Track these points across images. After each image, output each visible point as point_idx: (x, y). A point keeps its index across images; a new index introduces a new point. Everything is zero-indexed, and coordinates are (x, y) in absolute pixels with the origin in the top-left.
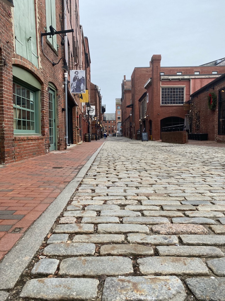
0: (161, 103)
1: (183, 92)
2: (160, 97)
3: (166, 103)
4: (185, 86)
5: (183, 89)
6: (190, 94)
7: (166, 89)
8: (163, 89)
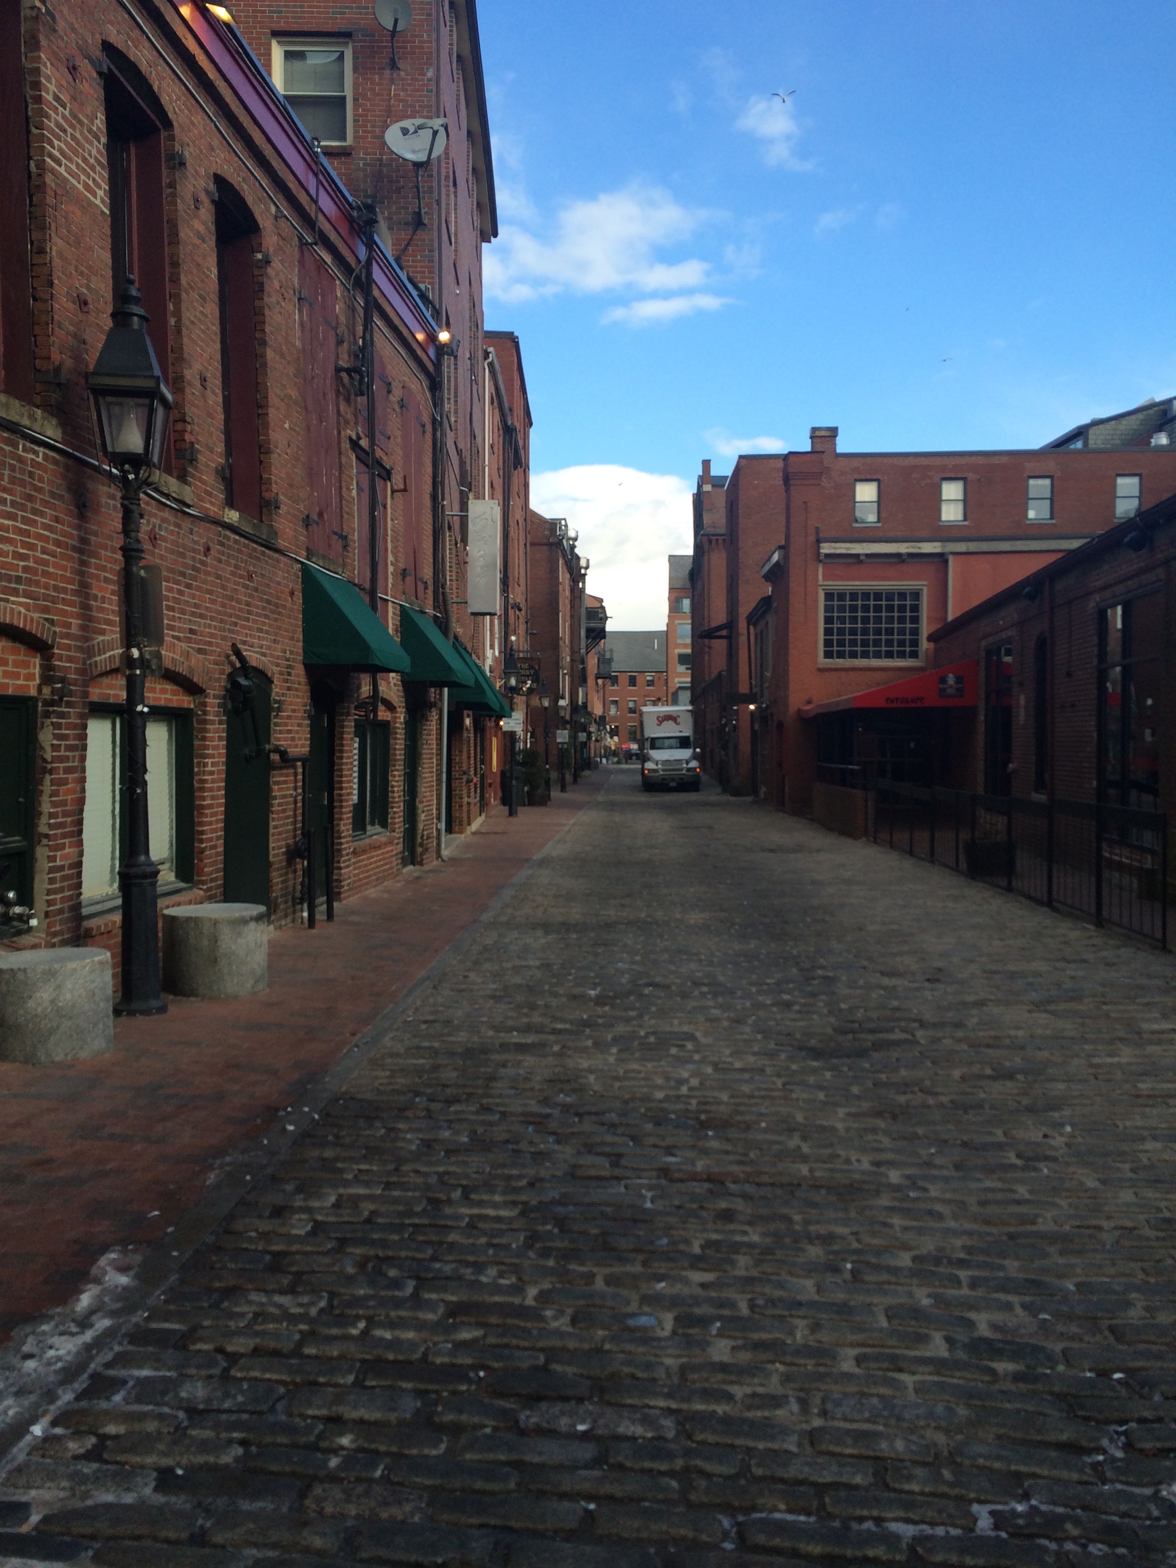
0: (821, 654)
1: (915, 608)
2: (816, 628)
3: (841, 655)
4: (925, 583)
5: (916, 595)
6: (946, 618)
7: (841, 596)
8: (829, 596)
